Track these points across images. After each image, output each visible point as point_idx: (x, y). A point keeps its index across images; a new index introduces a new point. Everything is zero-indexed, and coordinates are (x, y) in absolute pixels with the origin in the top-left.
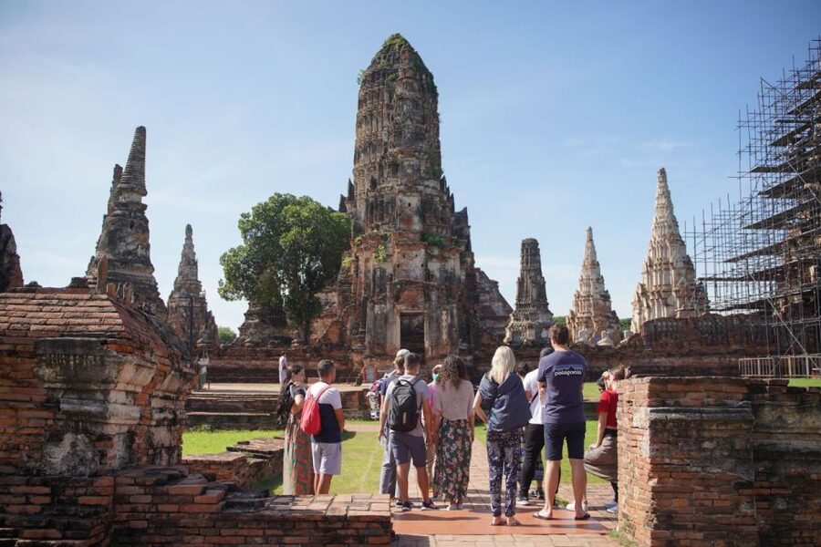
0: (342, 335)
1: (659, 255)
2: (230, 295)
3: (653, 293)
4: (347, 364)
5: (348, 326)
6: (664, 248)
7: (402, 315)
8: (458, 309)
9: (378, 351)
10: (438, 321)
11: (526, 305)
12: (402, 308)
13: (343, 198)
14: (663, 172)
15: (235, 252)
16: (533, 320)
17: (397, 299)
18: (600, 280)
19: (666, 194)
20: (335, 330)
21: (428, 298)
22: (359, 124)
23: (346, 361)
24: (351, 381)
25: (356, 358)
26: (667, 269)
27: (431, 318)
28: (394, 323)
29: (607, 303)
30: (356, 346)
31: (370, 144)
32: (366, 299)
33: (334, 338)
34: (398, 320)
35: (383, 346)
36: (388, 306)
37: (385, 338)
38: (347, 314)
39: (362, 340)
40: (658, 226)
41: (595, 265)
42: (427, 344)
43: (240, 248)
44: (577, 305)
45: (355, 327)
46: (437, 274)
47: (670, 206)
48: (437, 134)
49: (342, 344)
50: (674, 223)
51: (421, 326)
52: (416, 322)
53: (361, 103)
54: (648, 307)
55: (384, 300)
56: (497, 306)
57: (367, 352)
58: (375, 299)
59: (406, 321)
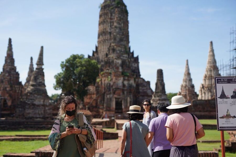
0: (97, 103)
1: (209, 73)
2: (57, 88)
3: (206, 88)
4: (98, 113)
5: (99, 101)
6: (211, 71)
7: (116, 98)
8: (133, 96)
9: (108, 109)
10: (127, 100)
11: (158, 92)
12: (116, 96)
13: (93, 52)
14: (211, 43)
15: (59, 75)
16: (160, 97)
17: (114, 93)
18: (190, 80)
19: (212, 51)
20: (94, 102)
21: (123, 93)
22: (100, 24)
23: (98, 112)
24: (100, 118)
25: (101, 111)
26: (212, 79)
27: (124, 99)
28: (113, 101)
29: (193, 89)
30: (101, 107)
31: (104, 32)
32: (104, 93)
33: (94, 105)
34: (114, 100)
35: (110, 108)
36: (111, 95)
37: (110, 105)
38: (98, 97)
39: (103, 105)
40: (209, 62)
41: (189, 74)
42: (123, 107)
43: (61, 73)
44: (181, 89)
45: (101, 101)
46: (127, 85)
47: (213, 55)
48: (128, 28)
49: (97, 107)
50: (215, 62)
51: (121, 101)
52: (120, 100)
53: (100, 16)
54: (204, 92)
55: (110, 94)
56: (149, 92)
57: (105, 109)
58: (107, 93)
59: (117, 100)
